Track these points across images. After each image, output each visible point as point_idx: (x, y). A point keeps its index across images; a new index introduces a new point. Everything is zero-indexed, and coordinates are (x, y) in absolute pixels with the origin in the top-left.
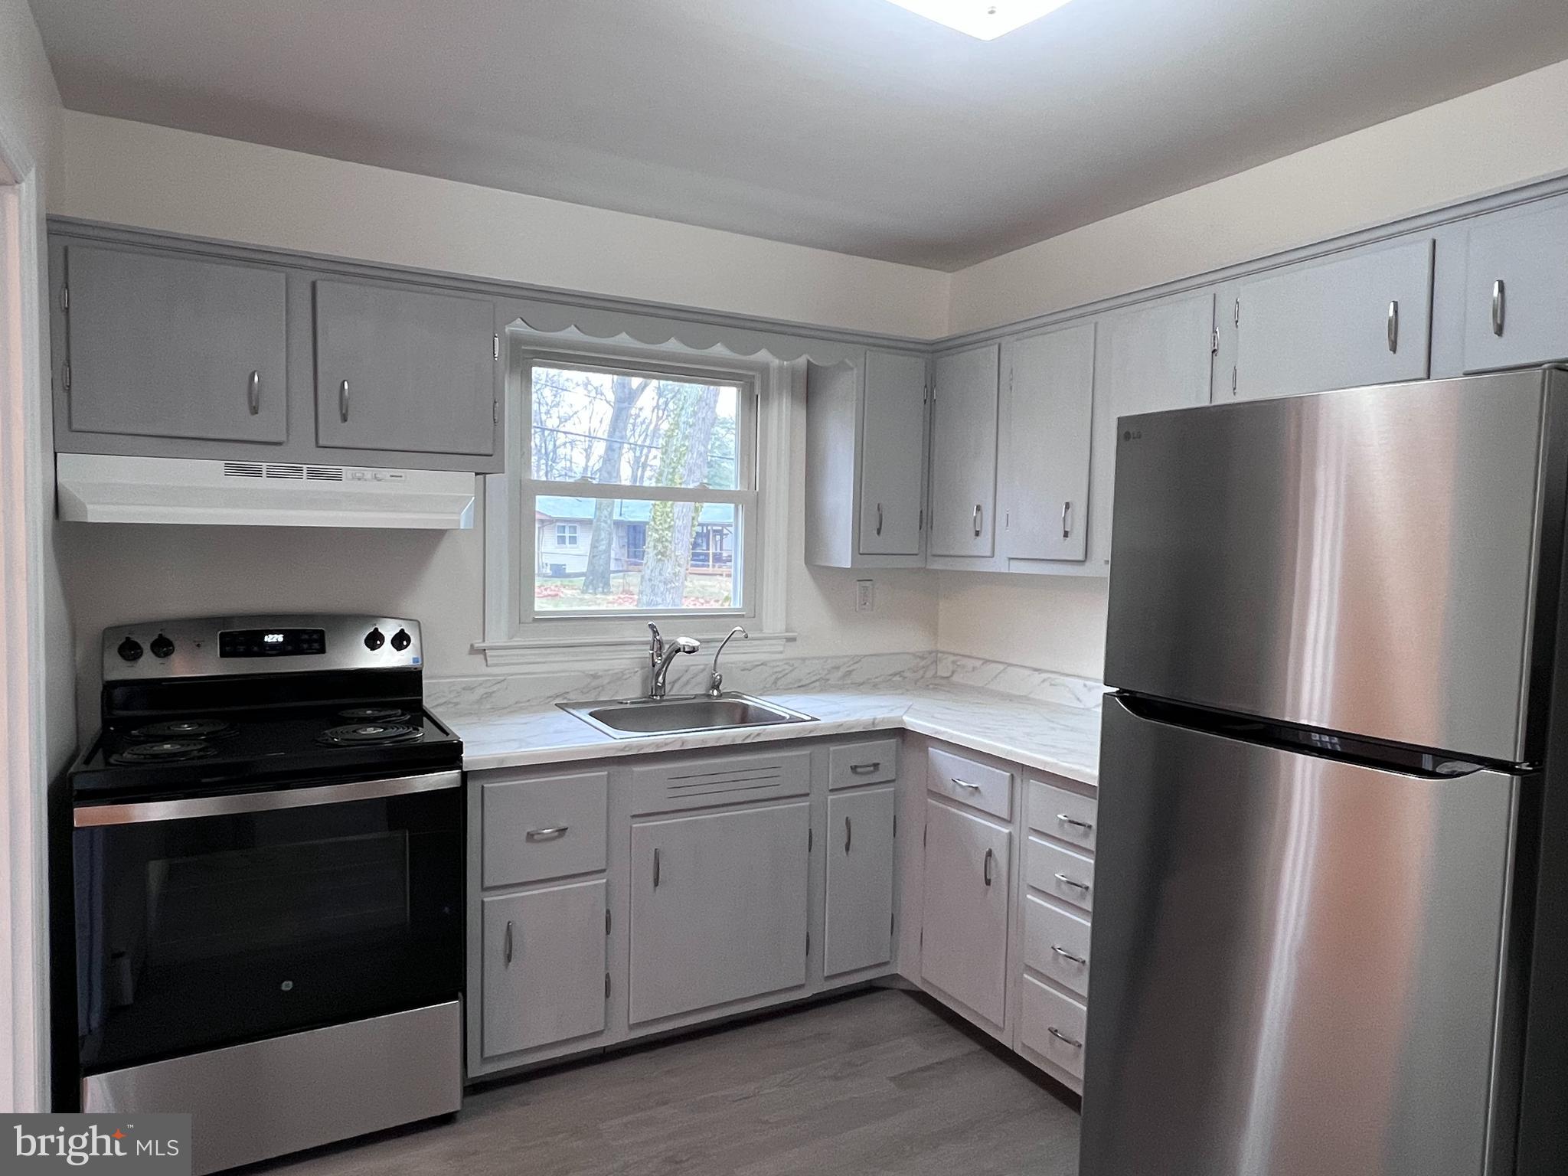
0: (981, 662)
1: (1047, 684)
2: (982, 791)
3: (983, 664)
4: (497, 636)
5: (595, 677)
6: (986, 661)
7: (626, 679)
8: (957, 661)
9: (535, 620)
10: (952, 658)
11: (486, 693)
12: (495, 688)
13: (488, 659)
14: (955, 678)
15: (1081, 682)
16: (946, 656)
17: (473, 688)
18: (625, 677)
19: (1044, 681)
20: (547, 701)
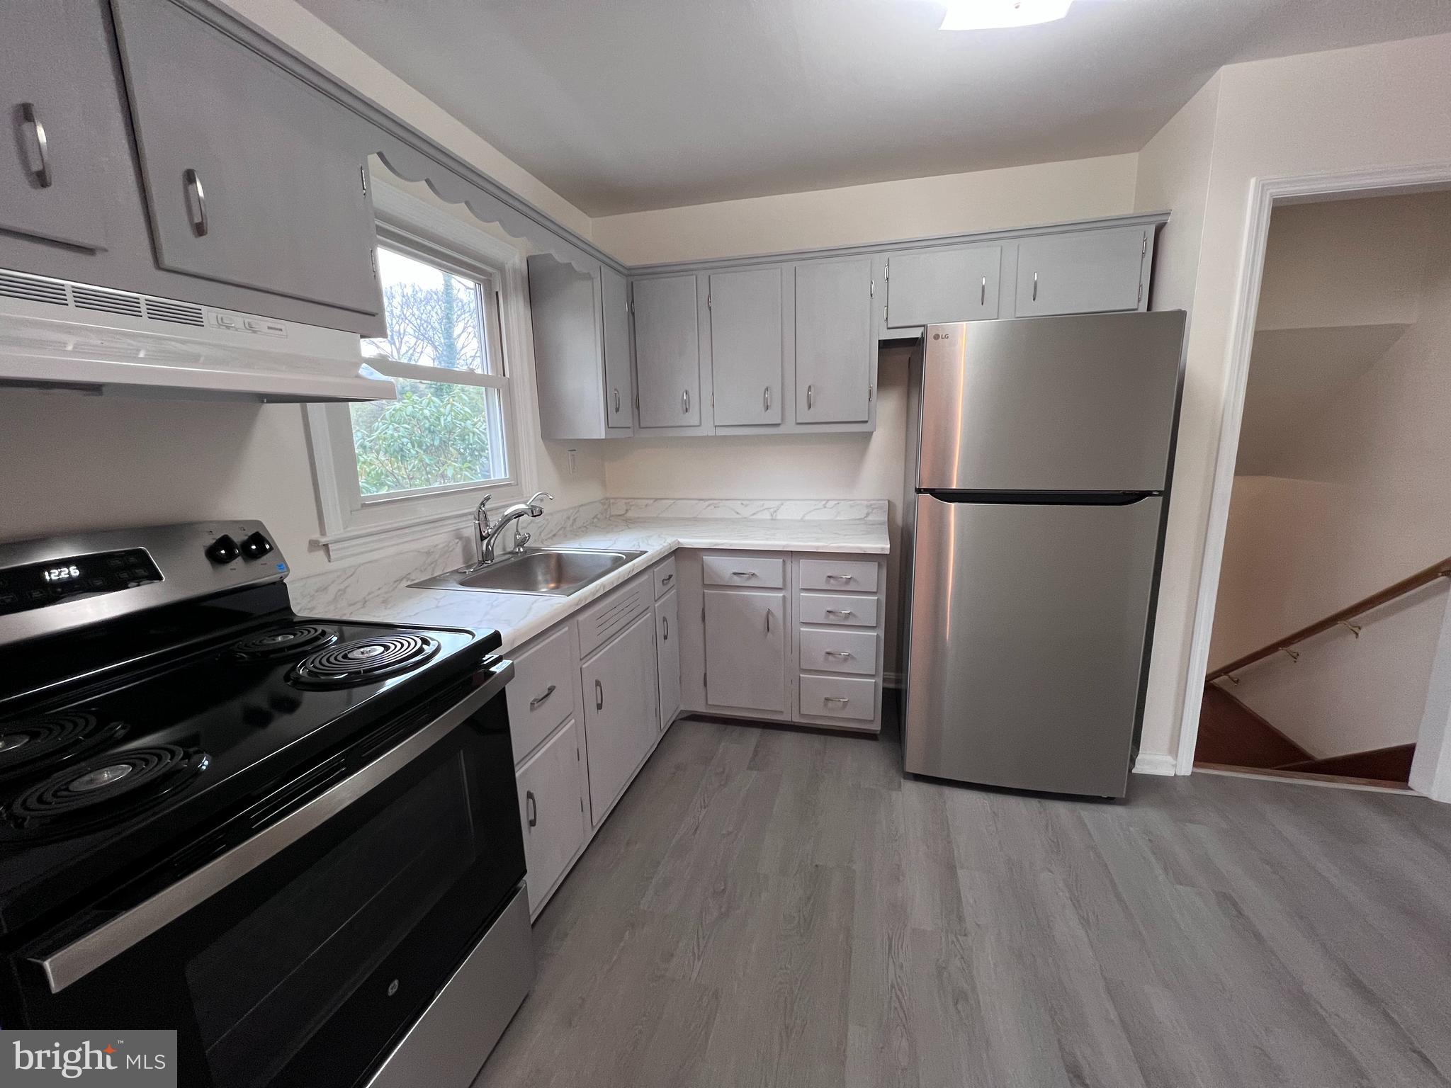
0: (652, 501)
1: (712, 507)
2: (758, 575)
3: (654, 501)
4: (335, 529)
5: (429, 553)
6: (656, 500)
7: (451, 551)
8: (629, 503)
9: (364, 506)
10: (624, 501)
11: (339, 590)
12: (346, 583)
13: (331, 553)
14: (630, 514)
15: (739, 502)
16: (618, 500)
17: (325, 588)
18: (450, 549)
19: (709, 505)
20: (395, 586)
